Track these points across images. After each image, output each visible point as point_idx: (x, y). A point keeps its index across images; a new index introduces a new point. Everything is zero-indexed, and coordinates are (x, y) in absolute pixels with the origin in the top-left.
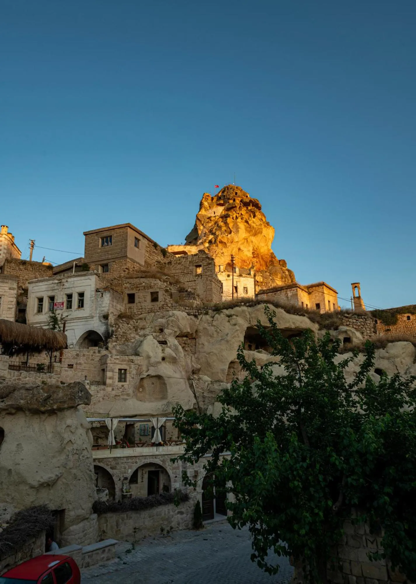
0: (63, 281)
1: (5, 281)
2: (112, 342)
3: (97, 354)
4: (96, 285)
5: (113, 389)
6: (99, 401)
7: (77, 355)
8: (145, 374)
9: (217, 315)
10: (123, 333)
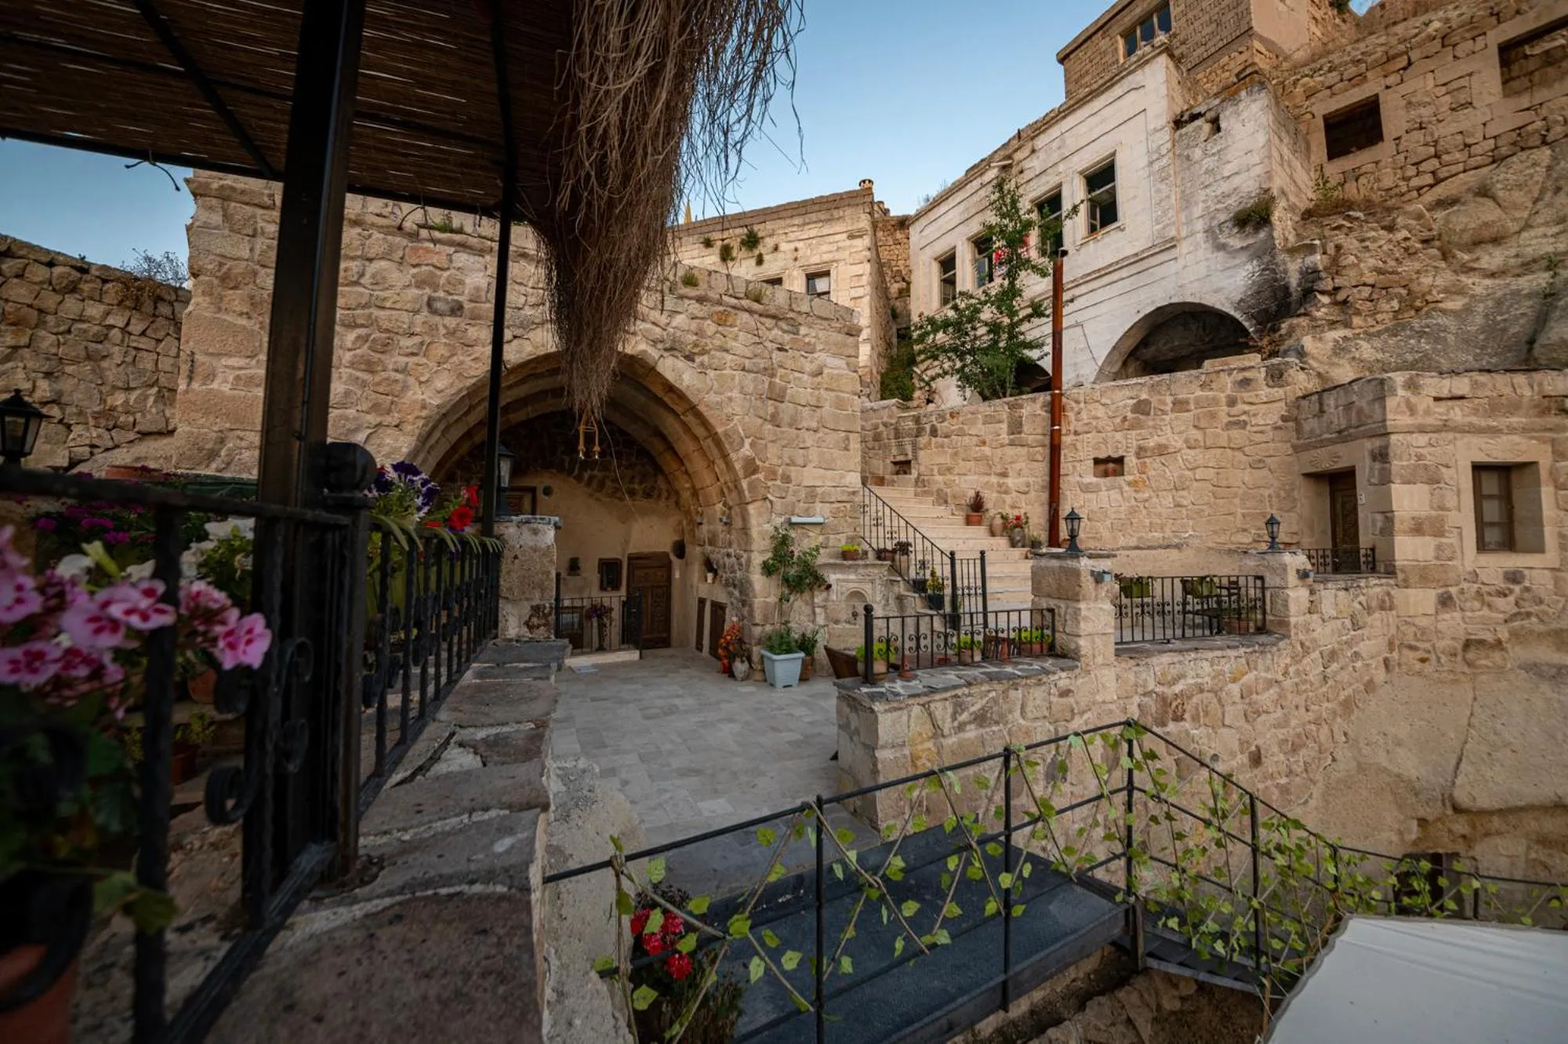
0: (1019, 156)
4: (1172, 99)
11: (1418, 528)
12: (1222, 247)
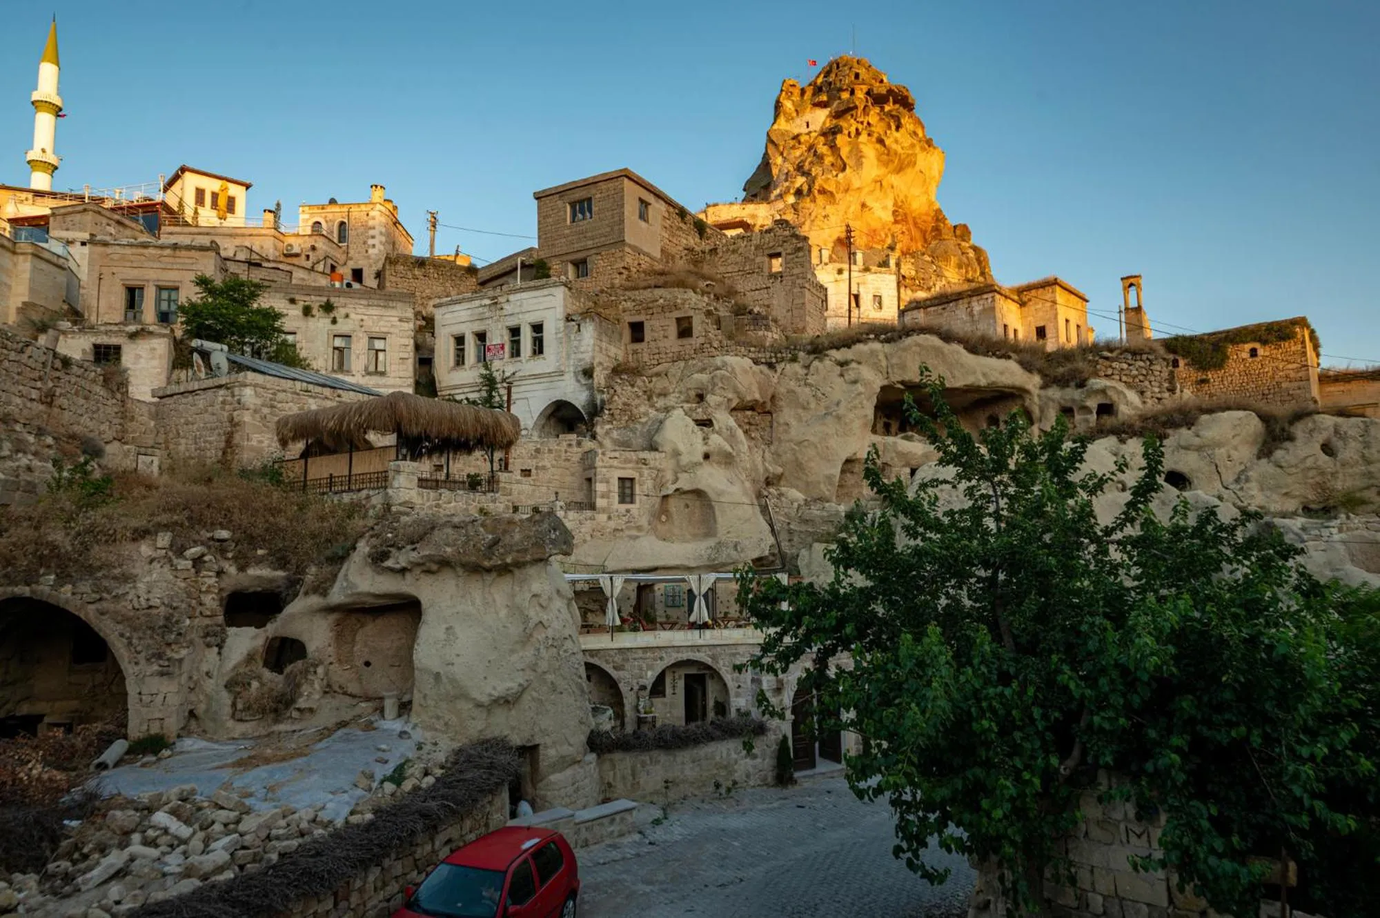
0: (501, 299)
1: (391, 304)
2: (604, 422)
3: (575, 449)
4: (565, 306)
5: (609, 518)
6: (585, 541)
7: (538, 451)
8: (670, 489)
9: (816, 363)
10: (625, 404)
11: (603, 497)
12: (578, 381)
